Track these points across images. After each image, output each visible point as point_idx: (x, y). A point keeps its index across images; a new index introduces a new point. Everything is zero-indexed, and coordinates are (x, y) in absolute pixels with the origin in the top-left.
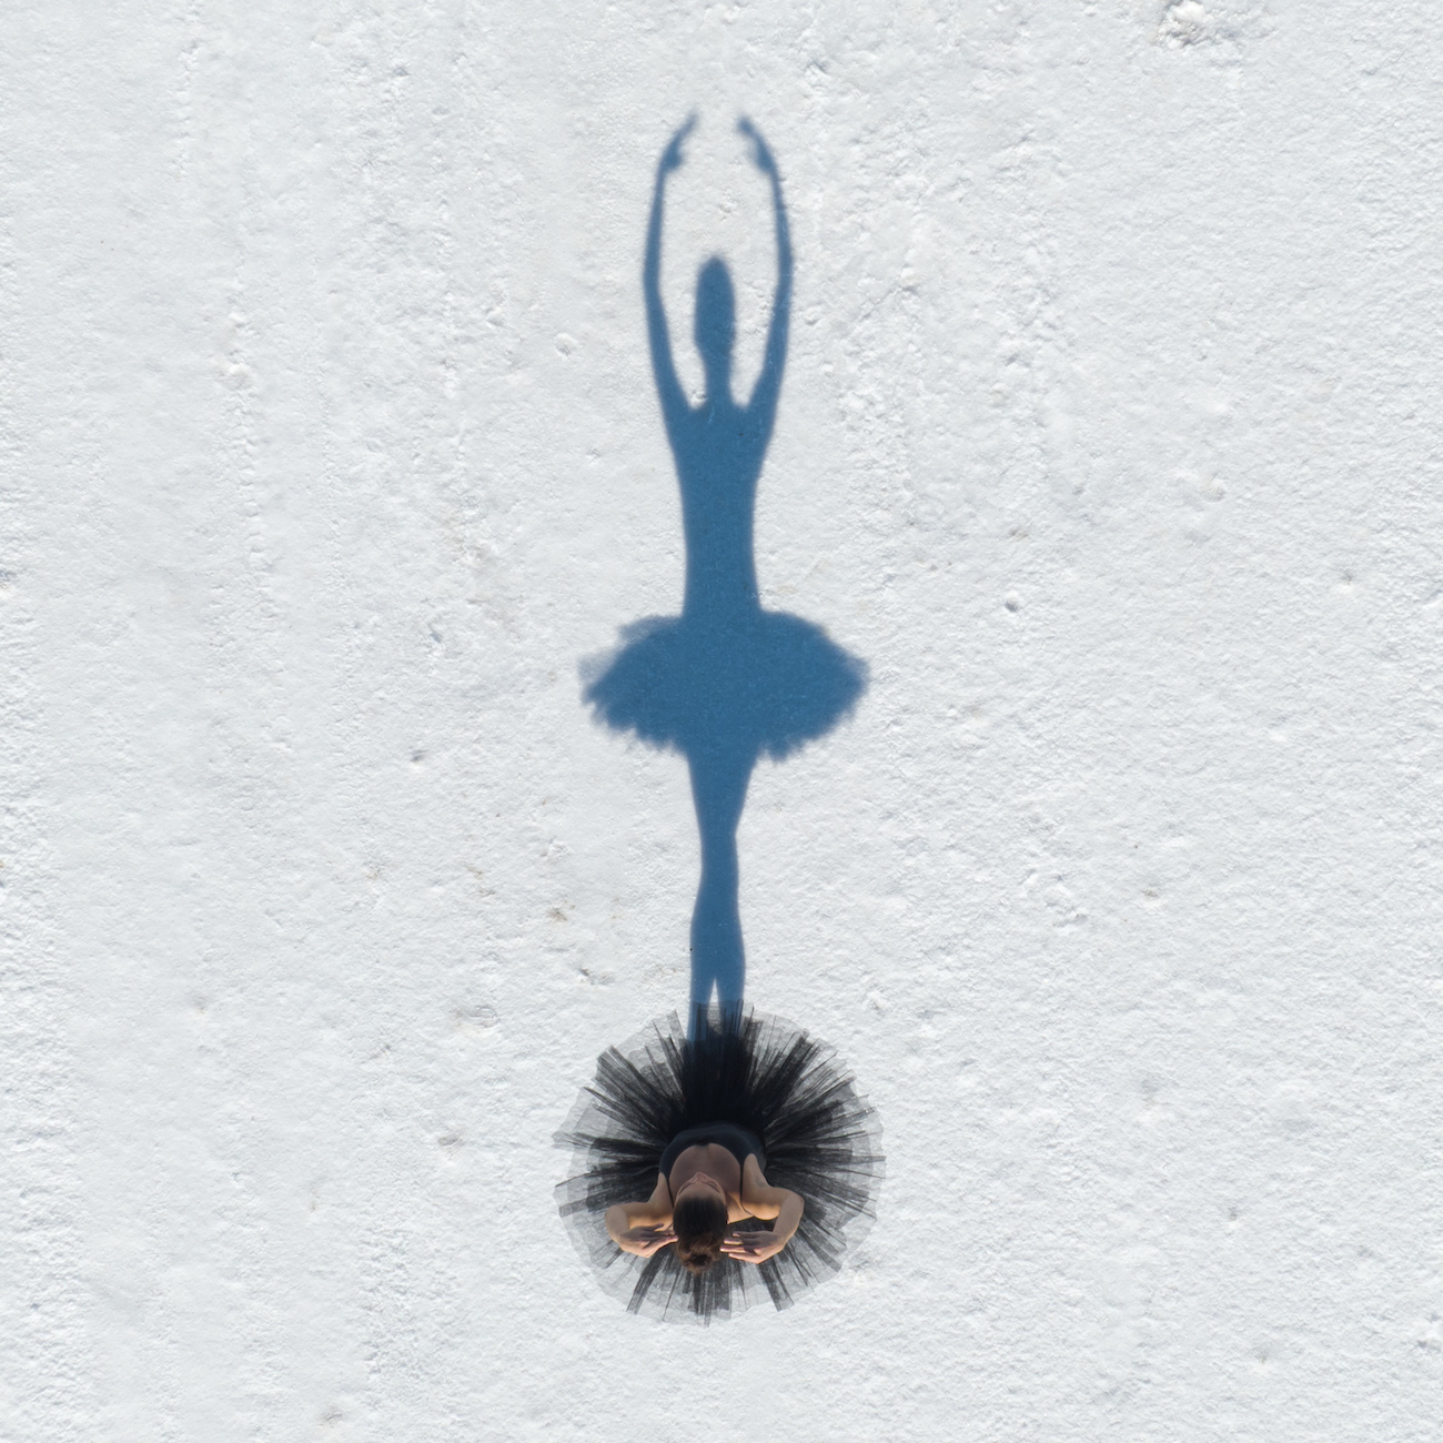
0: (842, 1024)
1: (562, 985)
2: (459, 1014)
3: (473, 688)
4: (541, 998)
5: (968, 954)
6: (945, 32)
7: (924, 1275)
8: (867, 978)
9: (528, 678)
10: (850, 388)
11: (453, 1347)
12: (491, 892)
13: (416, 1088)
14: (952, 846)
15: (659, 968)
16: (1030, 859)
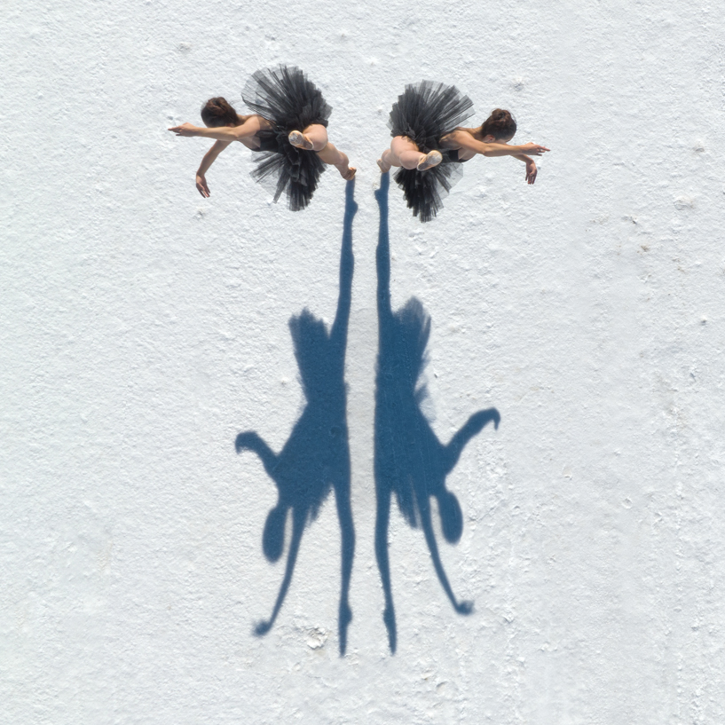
0: (521, 194)
1: (645, 217)
2: (691, 207)
3: (678, 352)
4: (655, 212)
5: (463, 222)
6: (451, 633)
7: (491, 80)
8: (508, 214)
9: (652, 355)
10: (501, 477)
11: (703, 58)
12: (674, 261)
13: (713, 175)
14: (467, 270)
15: (601, 223)
16: (432, 263)
